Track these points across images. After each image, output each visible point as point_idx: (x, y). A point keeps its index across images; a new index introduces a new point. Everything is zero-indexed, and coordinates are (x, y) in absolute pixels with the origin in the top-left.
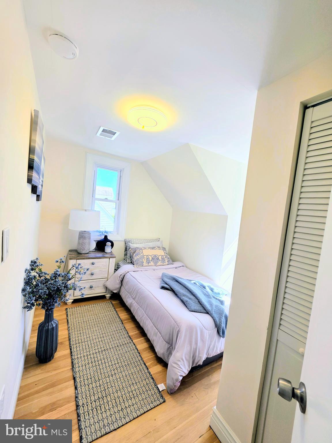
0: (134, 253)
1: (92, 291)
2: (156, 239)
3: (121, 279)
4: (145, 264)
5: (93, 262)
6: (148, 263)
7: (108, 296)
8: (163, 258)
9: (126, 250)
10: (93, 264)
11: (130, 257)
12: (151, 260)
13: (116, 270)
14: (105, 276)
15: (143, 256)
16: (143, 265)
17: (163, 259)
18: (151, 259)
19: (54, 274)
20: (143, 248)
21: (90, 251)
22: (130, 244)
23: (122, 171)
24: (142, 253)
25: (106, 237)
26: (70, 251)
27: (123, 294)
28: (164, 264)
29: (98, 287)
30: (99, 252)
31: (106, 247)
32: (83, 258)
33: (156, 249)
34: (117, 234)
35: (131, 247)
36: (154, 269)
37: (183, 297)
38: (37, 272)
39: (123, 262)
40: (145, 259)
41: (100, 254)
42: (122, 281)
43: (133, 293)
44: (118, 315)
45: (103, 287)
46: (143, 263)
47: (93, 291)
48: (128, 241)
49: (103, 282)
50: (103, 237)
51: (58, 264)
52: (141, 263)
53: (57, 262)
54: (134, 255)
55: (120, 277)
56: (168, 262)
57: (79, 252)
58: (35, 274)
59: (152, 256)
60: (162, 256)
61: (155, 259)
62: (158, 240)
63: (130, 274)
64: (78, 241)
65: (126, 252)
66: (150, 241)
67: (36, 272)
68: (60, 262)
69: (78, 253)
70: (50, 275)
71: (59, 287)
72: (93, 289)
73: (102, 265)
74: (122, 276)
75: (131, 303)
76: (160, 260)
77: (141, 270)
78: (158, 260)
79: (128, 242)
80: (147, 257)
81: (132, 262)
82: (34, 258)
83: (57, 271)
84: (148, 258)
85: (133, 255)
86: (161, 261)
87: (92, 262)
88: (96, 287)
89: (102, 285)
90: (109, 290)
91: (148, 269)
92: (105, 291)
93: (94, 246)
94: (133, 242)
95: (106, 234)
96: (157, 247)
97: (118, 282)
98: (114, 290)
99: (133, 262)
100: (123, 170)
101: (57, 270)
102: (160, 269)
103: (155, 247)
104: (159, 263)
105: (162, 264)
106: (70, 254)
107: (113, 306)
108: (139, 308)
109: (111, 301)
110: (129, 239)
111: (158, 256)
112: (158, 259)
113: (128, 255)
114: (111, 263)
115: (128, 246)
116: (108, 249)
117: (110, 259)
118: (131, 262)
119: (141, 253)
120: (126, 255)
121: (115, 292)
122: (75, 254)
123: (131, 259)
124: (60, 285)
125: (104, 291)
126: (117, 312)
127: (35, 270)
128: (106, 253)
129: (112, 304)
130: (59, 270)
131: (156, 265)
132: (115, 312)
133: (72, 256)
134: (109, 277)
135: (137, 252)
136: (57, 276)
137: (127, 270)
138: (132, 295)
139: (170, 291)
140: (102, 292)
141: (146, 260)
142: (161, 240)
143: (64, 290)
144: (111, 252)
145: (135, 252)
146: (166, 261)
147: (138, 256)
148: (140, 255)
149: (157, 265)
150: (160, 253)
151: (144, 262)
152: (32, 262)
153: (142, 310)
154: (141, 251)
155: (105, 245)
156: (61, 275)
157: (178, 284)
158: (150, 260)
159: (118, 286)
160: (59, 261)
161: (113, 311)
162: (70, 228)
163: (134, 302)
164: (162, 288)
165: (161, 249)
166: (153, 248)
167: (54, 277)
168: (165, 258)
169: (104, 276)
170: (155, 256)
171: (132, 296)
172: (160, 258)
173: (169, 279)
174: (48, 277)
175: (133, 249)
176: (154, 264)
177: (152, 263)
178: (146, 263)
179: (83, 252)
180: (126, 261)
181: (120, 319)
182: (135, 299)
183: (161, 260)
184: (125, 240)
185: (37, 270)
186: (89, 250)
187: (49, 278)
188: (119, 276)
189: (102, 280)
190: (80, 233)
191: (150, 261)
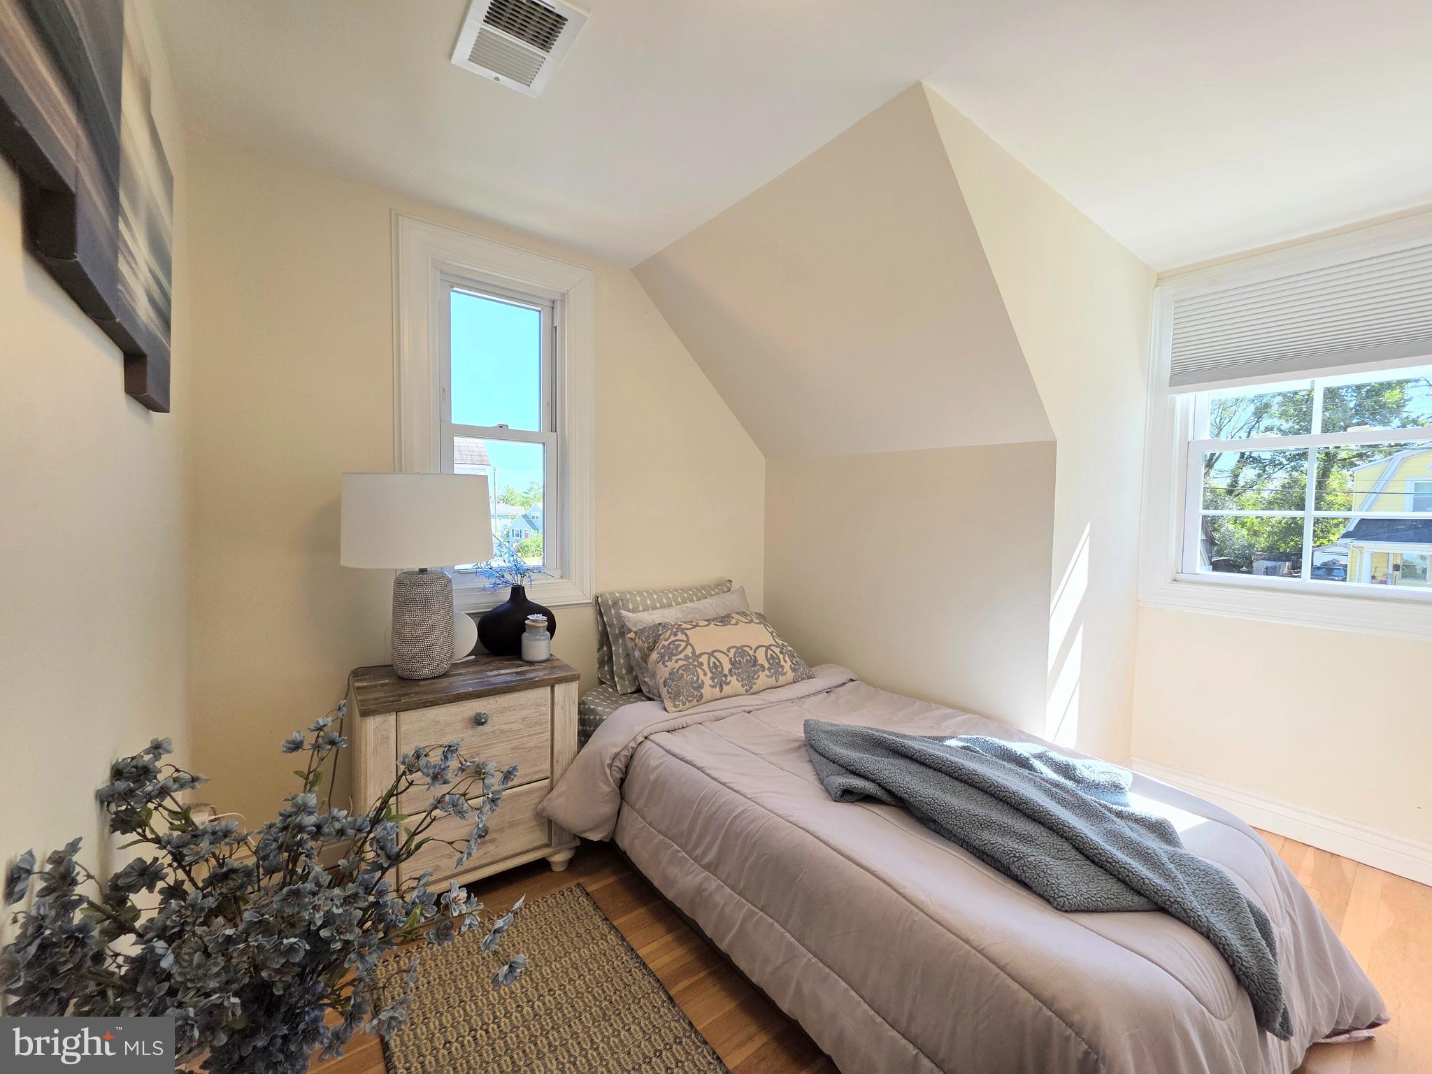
0: (651, 649)
1: (489, 849)
2: (717, 586)
3: (618, 776)
4: (707, 691)
5: (479, 714)
6: (721, 686)
7: (560, 858)
8: (772, 655)
9: (604, 639)
10: (479, 721)
11: (630, 669)
12: (730, 671)
13: (585, 735)
14: (541, 771)
15: (696, 657)
16: (702, 696)
17: (773, 660)
18: (727, 666)
19: (285, 829)
20: (684, 626)
21: (455, 665)
22: (624, 613)
23: (558, 307)
24: (688, 643)
25: (518, 592)
26: (358, 673)
27: (637, 843)
28: (782, 680)
29: (512, 825)
30: (498, 664)
31: (525, 635)
32: (431, 697)
33: (737, 624)
34: (562, 577)
35: (629, 625)
36: (748, 709)
37: (986, 836)
38: (157, 840)
39: (600, 693)
40: (705, 667)
41: (503, 673)
42: (622, 783)
43: (700, 838)
44: (638, 956)
45: (534, 823)
46: (701, 687)
47: (491, 848)
48: (610, 603)
49: (534, 799)
50: (506, 595)
51: (302, 759)
52: (694, 688)
53: (296, 746)
54: (654, 656)
55: (610, 766)
56: (793, 670)
57: (405, 674)
58: (148, 852)
59: (731, 655)
60: (768, 648)
61: (745, 664)
62: (724, 586)
63: (662, 747)
64: (394, 621)
65: (605, 648)
66: (696, 596)
67: (149, 836)
68: (317, 747)
69: (400, 678)
70: (253, 842)
71: (324, 933)
72: (492, 841)
73: (524, 719)
74: (623, 759)
75: (700, 890)
76: (762, 666)
77: (697, 718)
78: (754, 665)
79: (609, 608)
80: (712, 659)
81: (639, 691)
82: (133, 747)
83: (303, 808)
84: (714, 663)
85: (645, 658)
86: (767, 672)
87: (472, 713)
88: (502, 830)
89: (529, 814)
90: (562, 829)
91: (723, 713)
92: (545, 840)
93: (468, 636)
94: (631, 607)
95: (518, 581)
96: (738, 613)
97: (606, 788)
98: (589, 830)
99: (644, 689)
100: (562, 301)
101: (299, 799)
102: (772, 704)
103: (728, 616)
104: (763, 679)
105: (772, 681)
106: (358, 688)
107: (596, 907)
108: (751, 914)
109: (581, 880)
110: (612, 594)
111: (751, 653)
112: (756, 661)
113: (619, 661)
114: (562, 708)
115: (612, 625)
116: (537, 647)
117: (557, 687)
118: (634, 689)
119: (683, 644)
120: (606, 660)
121: (595, 837)
122: (383, 685)
123: (636, 678)
124: (329, 920)
125: (538, 837)
126: (623, 939)
127: (143, 824)
128: (531, 663)
129: (588, 894)
130: (312, 800)
131: (751, 688)
132: (612, 937)
133: (372, 696)
134: (558, 770)
135: (664, 643)
136: (300, 844)
137: (640, 728)
138: (695, 848)
139: (883, 807)
140: (530, 847)
141: (709, 675)
142: (735, 586)
143: (366, 950)
144: (551, 655)
145: (655, 642)
146: (787, 666)
147: (674, 658)
148: (681, 656)
149: (755, 688)
150: (757, 637)
151: (703, 683)
152: (118, 773)
153: (776, 925)
154: (680, 636)
155: (522, 628)
156: (326, 830)
157: (914, 767)
158: (726, 672)
159: (607, 809)
160: (310, 739)
161: (604, 937)
162: (348, 560)
163: (713, 883)
164: (842, 796)
165: (755, 620)
166: (724, 620)
167: (280, 847)
168: (781, 656)
169: (536, 773)
170: (741, 651)
171: (699, 851)
172: (761, 659)
173: (852, 745)
174: (243, 857)
175: (642, 631)
176: (743, 686)
177: (735, 684)
178: (713, 687)
179: (426, 672)
180: (614, 686)
181: (651, 973)
182: (716, 869)
183: (767, 665)
184: (597, 601)
185: (159, 823)
186: (451, 657)
187: (251, 862)
188: (608, 761)
189: (528, 793)
190: (399, 583)
191: (725, 676)
